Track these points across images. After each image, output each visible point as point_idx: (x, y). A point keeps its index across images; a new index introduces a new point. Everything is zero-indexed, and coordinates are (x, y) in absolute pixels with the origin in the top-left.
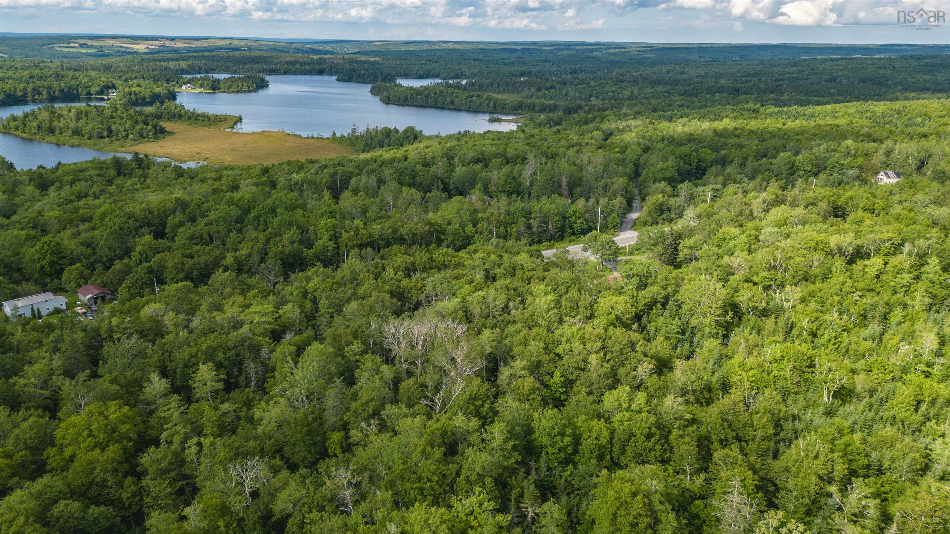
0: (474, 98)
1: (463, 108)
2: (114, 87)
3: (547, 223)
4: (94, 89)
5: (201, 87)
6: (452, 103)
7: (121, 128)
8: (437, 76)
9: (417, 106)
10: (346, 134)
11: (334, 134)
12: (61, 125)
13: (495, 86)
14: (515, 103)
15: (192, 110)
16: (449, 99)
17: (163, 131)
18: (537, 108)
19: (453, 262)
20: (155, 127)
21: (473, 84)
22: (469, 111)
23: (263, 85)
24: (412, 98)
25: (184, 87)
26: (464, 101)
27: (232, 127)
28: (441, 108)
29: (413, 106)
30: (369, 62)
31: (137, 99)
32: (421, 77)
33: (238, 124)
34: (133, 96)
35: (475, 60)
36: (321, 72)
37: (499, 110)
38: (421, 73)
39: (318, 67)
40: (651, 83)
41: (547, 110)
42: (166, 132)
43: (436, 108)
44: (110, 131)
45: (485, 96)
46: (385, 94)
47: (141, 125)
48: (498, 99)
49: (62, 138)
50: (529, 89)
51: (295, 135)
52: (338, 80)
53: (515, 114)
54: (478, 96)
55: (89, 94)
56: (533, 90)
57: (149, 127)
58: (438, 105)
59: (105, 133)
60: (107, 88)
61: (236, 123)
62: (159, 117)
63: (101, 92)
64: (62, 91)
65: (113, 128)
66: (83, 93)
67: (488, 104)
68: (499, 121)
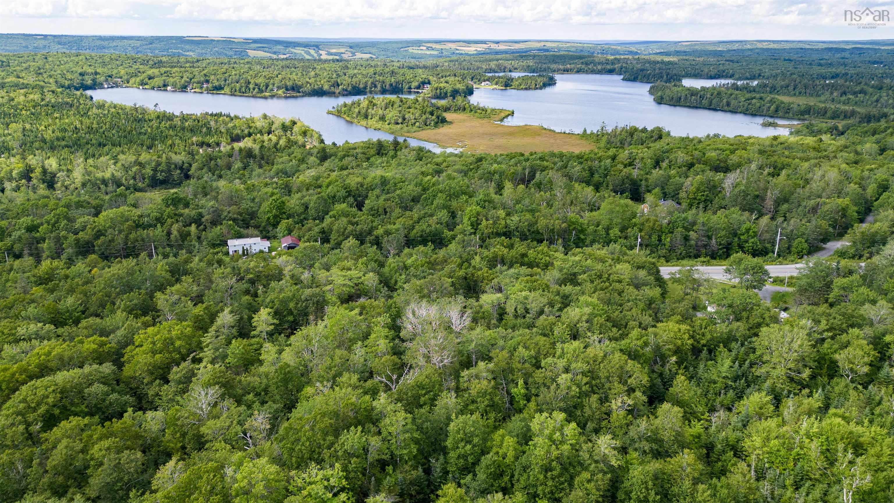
0: (754, 101)
1: (739, 110)
2: (429, 83)
3: (710, 238)
4: (414, 84)
5: (496, 84)
6: (728, 104)
7: (412, 117)
8: (729, 77)
9: (689, 107)
10: (595, 131)
11: (585, 130)
12: (373, 112)
13: (791, 88)
14: (803, 108)
15: (475, 104)
16: (725, 101)
17: (444, 121)
18: (828, 114)
19: (543, 261)
20: (438, 117)
21: (765, 86)
23: (551, 82)
25: (483, 84)
26: (741, 104)
27: (502, 120)
28: (715, 110)
29: (685, 106)
30: (663, 62)
31: (441, 93)
32: (711, 78)
33: (510, 117)
34: (438, 91)
35: (785, 60)
36: (611, 72)
37: (780, 114)
38: (712, 73)
39: (609, 67)
41: (842, 117)
42: (446, 121)
43: (710, 109)
44: (404, 119)
45: (769, 99)
46: (659, 94)
47: (428, 115)
48: (782, 103)
49: (370, 122)
50: (832, 93)
51: (550, 130)
52: (623, 80)
53: (799, 119)
54: (761, 98)
55: (410, 88)
56: (835, 94)
57: (434, 117)
58: (712, 107)
59: (400, 121)
60: (424, 83)
61: (507, 117)
62: (447, 109)
63: (418, 87)
64: (391, 85)
65: (406, 116)
66: (406, 87)
67: (769, 107)
68: (774, 125)
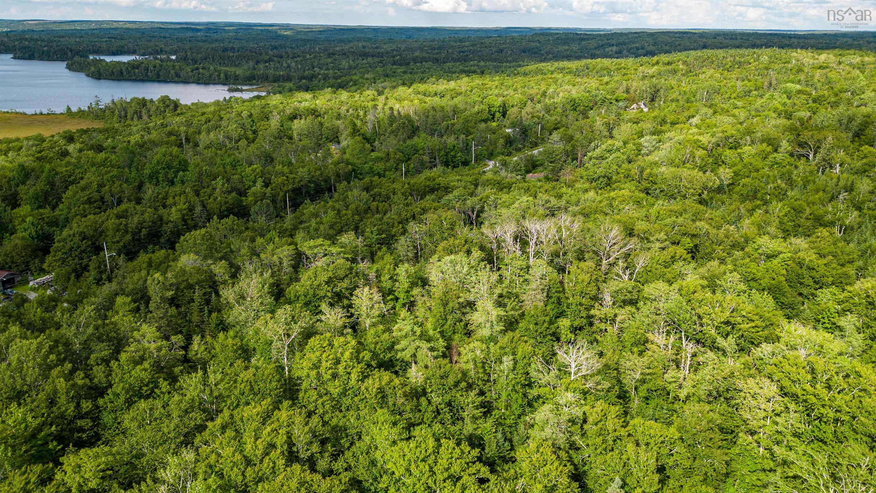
1: (191, 80)
8: (134, 52)
11: (69, 109)
14: (244, 75)
16: (172, 72)
18: (271, 78)
21: (185, 59)
22: (198, 83)
24: (129, 72)
40: (360, 56)
58: (162, 78)
68: (239, 90)
